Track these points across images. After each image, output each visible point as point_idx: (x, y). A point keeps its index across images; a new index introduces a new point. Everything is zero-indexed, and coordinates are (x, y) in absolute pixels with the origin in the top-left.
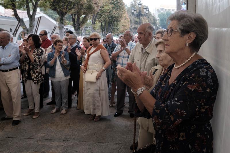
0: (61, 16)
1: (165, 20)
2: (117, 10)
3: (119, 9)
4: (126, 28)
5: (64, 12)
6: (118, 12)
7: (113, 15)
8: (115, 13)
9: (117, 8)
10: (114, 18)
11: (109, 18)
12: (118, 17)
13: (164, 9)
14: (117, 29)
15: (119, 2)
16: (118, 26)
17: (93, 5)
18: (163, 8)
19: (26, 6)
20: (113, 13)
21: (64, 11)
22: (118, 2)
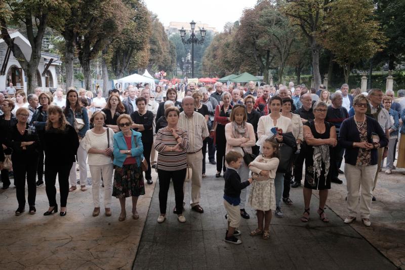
0: (69, 40)
1: (180, 48)
2: (139, 30)
3: (142, 29)
4: (145, 61)
5: (75, 33)
6: (140, 33)
7: (132, 39)
8: (136, 36)
9: (139, 28)
10: (134, 43)
11: (125, 44)
12: (141, 43)
13: (176, 29)
14: (134, 62)
15: (142, 16)
16: (135, 58)
17: (116, 21)
18: (174, 27)
19: (25, 20)
20: (133, 35)
21: (75, 30)
22: (141, 18)
